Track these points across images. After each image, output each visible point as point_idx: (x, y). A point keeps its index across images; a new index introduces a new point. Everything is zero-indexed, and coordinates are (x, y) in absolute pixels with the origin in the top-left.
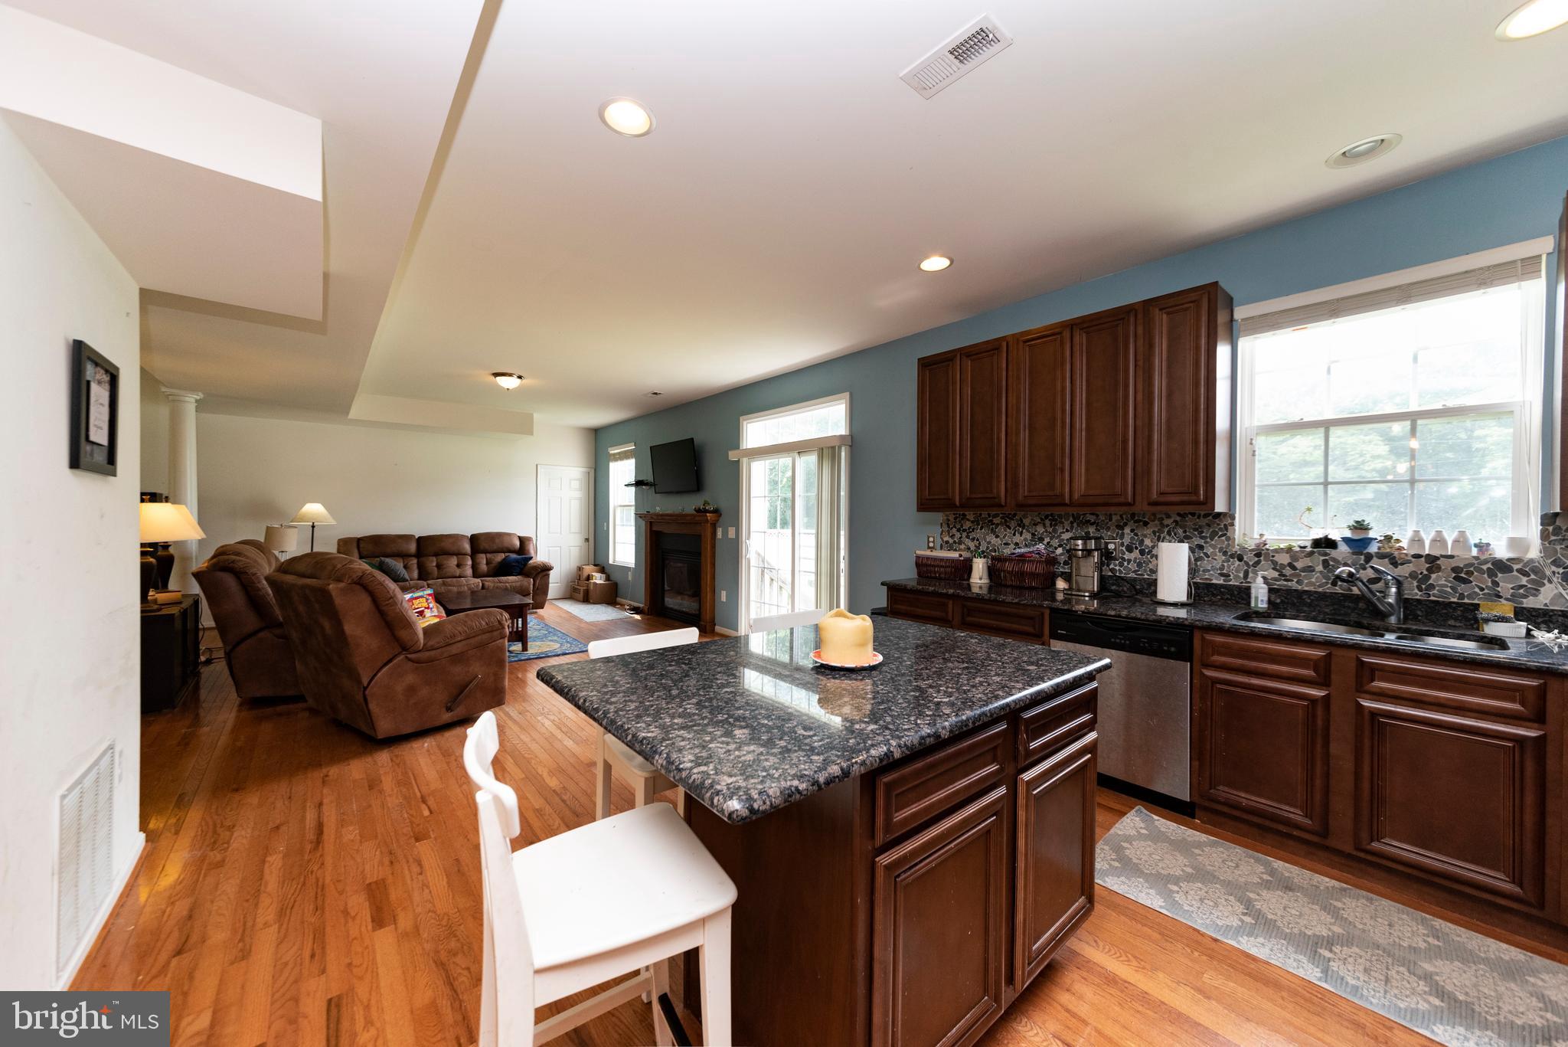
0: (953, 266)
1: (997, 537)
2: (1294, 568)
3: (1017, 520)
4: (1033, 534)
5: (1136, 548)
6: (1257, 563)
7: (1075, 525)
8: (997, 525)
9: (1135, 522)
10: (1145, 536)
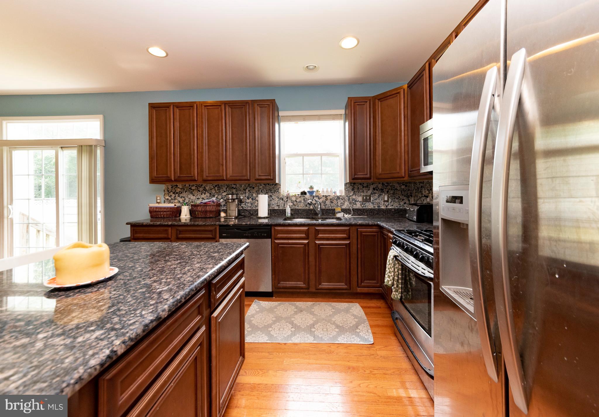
0: (168, 57)
1: (194, 195)
2: (296, 202)
3: (203, 188)
4: (210, 194)
5: (251, 198)
6: (287, 200)
7: (228, 189)
8: (194, 190)
9: (250, 187)
10: (253, 193)
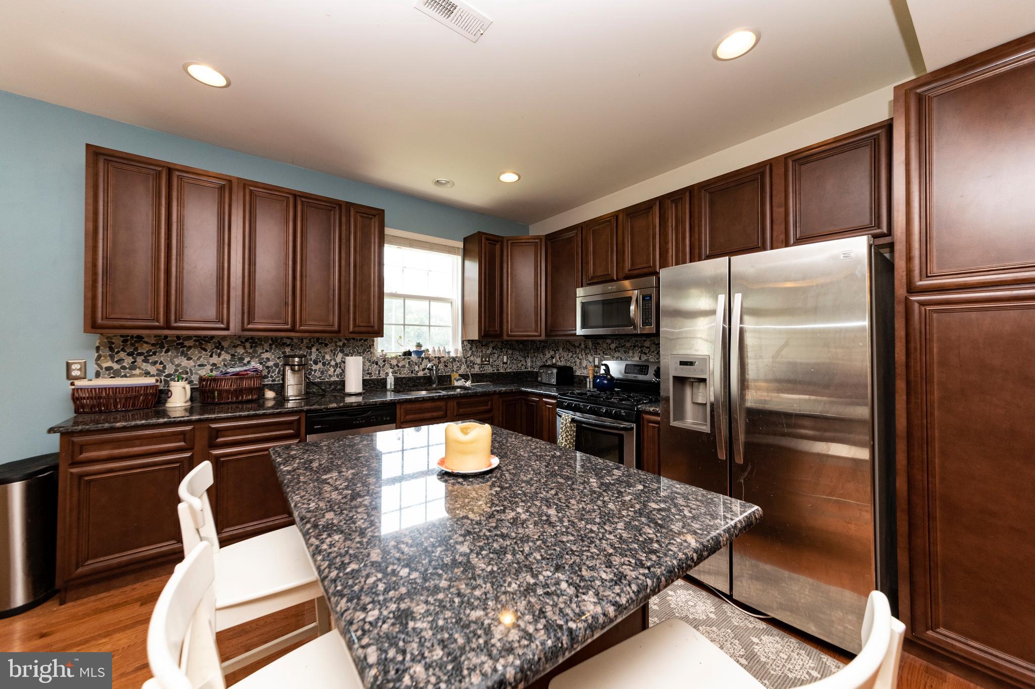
0: (230, 87)
1: (189, 359)
2: (398, 366)
3: (215, 343)
4: (233, 355)
5: (320, 361)
7: (274, 346)
8: (190, 348)
9: (320, 344)
